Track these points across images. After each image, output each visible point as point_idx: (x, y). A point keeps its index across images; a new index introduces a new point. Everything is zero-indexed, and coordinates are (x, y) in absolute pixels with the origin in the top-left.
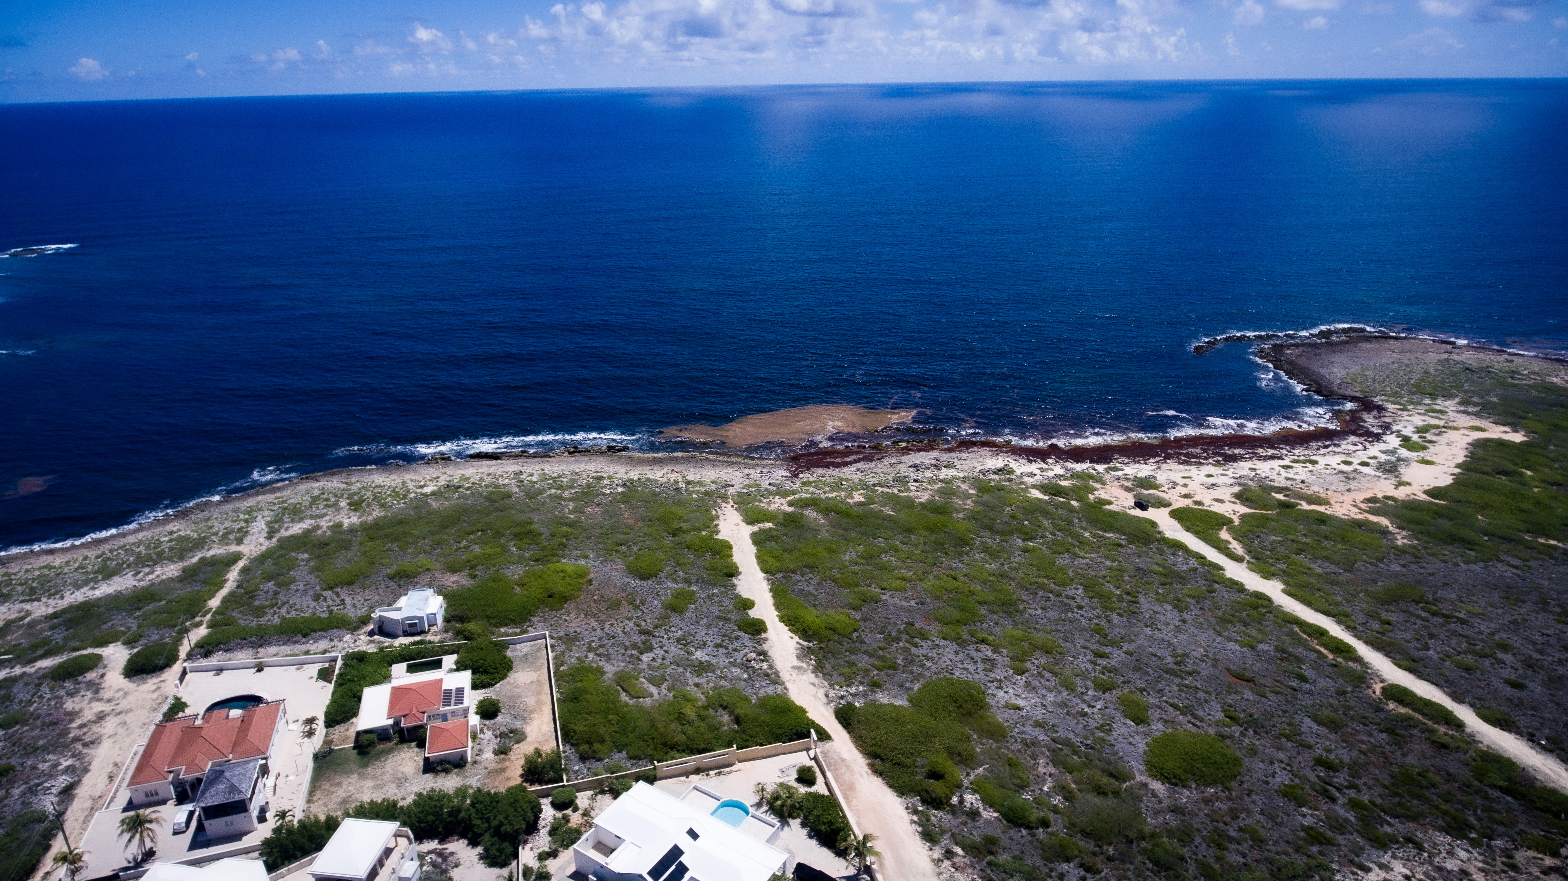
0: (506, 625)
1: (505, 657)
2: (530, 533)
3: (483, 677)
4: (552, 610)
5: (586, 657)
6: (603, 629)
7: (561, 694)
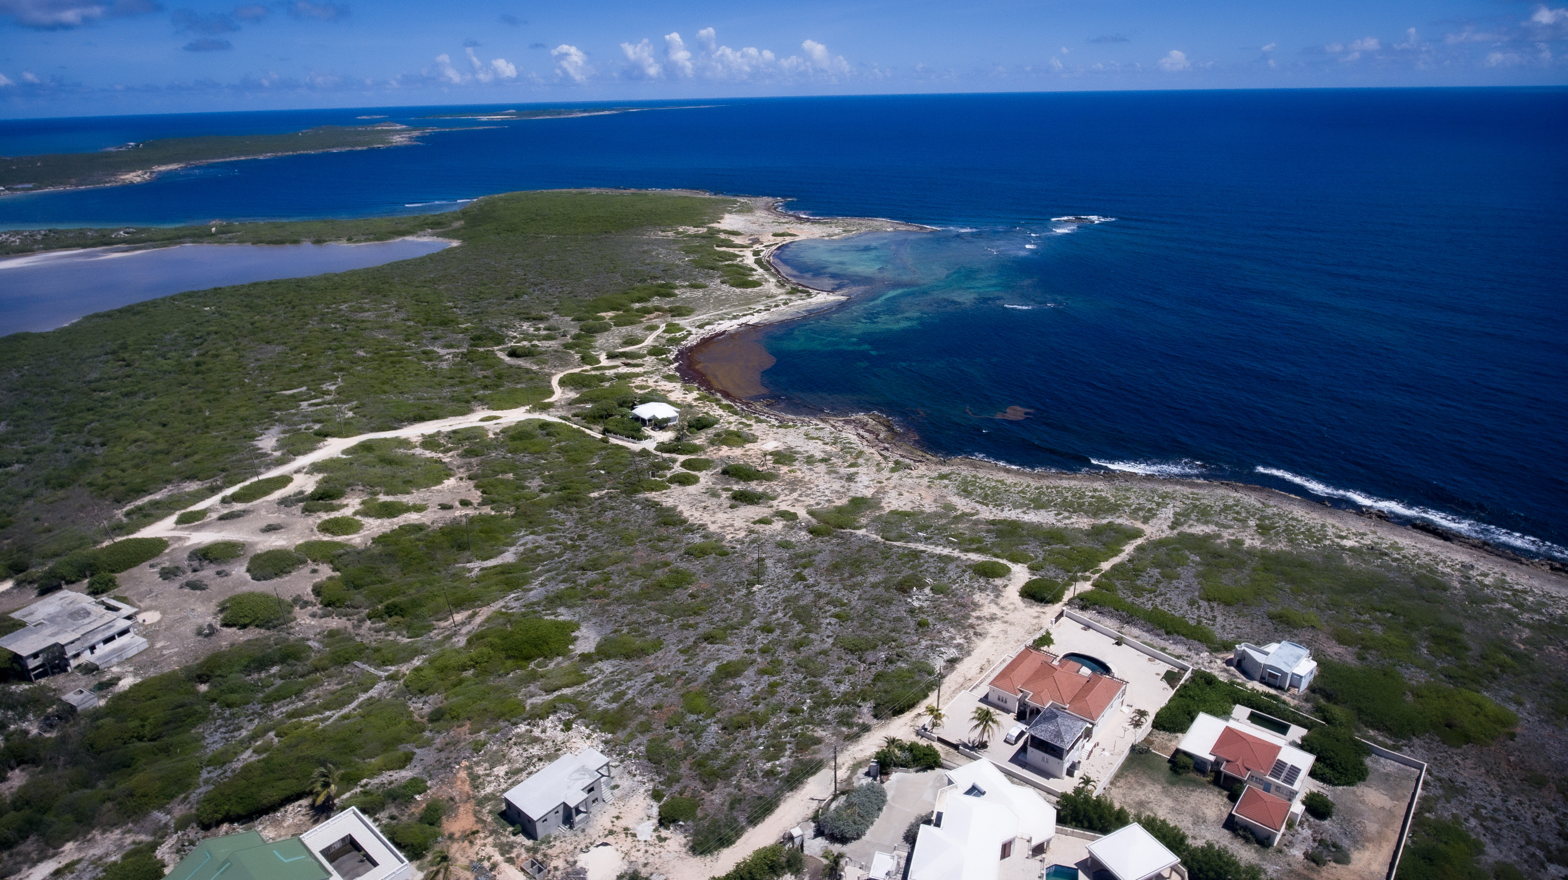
0: (1378, 729)
1: (1362, 764)
2: (1454, 641)
3: (1327, 770)
4: (1444, 743)
5: (1466, 820)
6: (1505, 801)
7: (1413, 842)
